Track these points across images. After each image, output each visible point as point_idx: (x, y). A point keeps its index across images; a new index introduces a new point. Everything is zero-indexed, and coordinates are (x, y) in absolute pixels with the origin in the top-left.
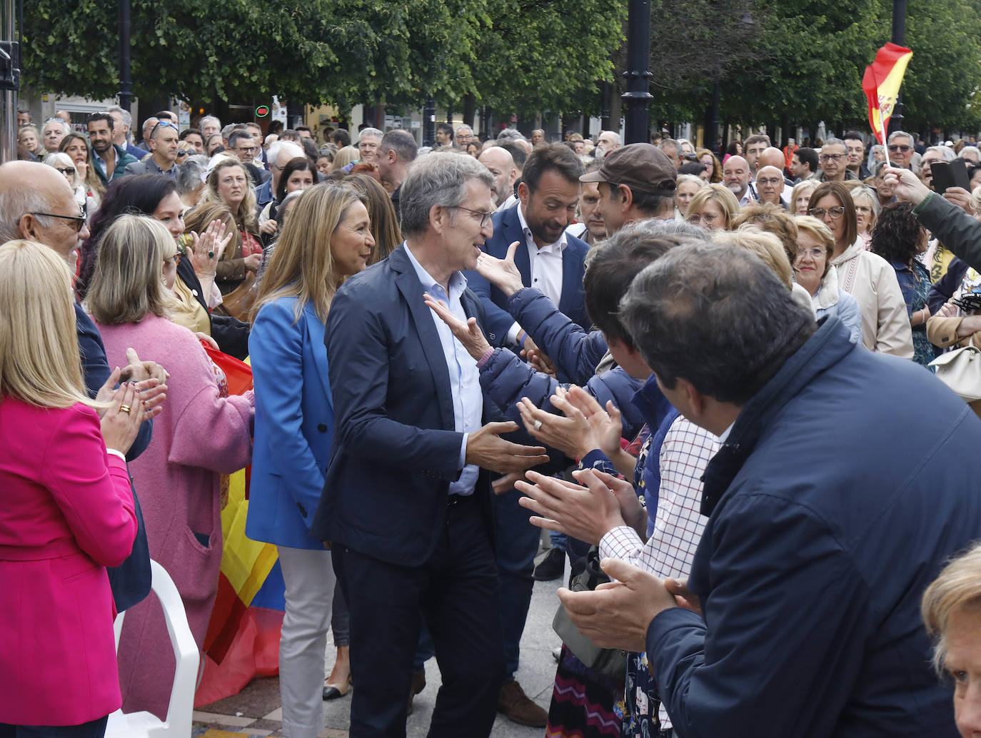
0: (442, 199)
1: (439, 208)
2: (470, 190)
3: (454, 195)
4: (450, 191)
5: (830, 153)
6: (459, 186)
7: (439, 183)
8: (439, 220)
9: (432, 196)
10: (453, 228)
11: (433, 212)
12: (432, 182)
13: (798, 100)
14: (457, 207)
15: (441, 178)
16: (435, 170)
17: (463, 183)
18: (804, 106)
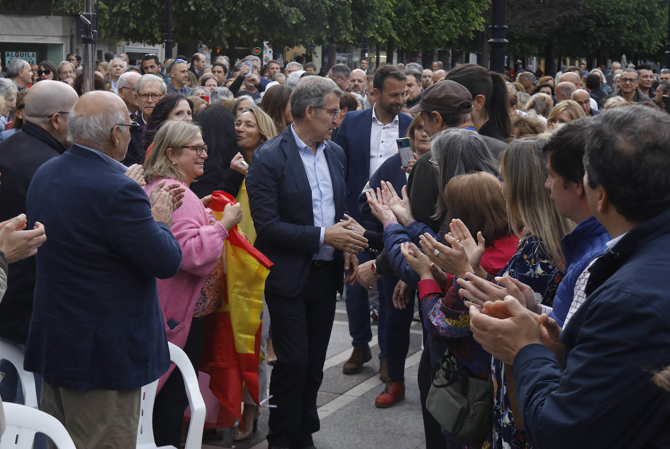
0: (313, 103)
1: (311, 107)
2: (328, 99)
3: (320, 101)
4: (318, 98)
5: (628, 77)
6: (323, 96)
7: (312, 93)
8: (310, 113)
9: (308, 100)
10: (317, 118)
11: (307, 109)
12: (308, 93)
13: (608, 41)
14: (321, 107)
15: (314, 91)
16: (311, 86)
17: (325, 95)
18: (612, 45)
